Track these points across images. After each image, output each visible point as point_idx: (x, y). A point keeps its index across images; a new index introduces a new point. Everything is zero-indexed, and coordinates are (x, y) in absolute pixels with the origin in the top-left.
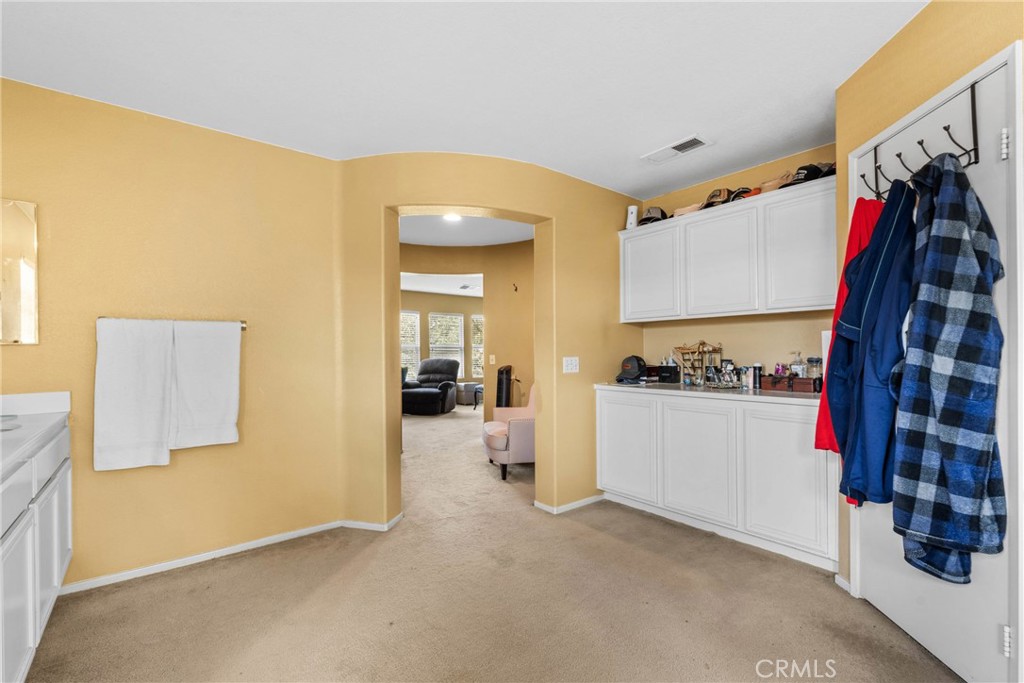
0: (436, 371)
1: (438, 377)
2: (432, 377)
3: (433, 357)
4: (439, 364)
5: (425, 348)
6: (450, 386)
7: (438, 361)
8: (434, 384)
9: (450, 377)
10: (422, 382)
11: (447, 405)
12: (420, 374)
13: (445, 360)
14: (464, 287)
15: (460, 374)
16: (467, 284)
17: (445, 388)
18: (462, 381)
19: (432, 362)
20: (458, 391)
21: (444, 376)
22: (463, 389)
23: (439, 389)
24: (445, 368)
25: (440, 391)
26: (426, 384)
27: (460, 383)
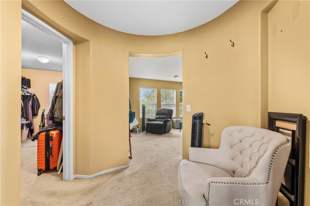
0: (162, 114)
1: (163, 116)
2: (161, 116)
3: (162, 107)
4: (164, 111)
5: (159, 104)
6: (168, 121)
7: (164, 109)
8: (162, 120)
9: (169, 116)
10: (157, 118)
11: (167, 130)
12: (156, 115)
13: (167, 109)
14: (176, 76)
15: (174, 115)
16: (177, 75)
17: (166, 122)
18: (174, 118)
19: (162, 109)
20: (173, 123)
21: (166, 116)
22: (175, 122)
23: (163, 122)
24: (167, 112)
25: (163, 123)
26: (158, 120)
27: (174, 119)
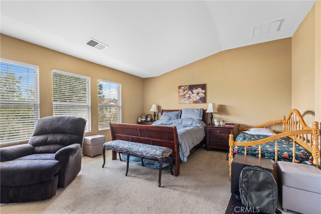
0: (55, 131)
1: (59, 137)
2: (50, 138)
4: (60, 123)
7: (59, 119)
8: (52, 148)
9: (74, 137)
10: (37, 144)
12: (35, 135)
13: (69, 118)
15: (88, 128)
17: (64, 157)
18: (89, 134)
20: (85, 145)
21: (66, 137)
22: (90, 143)
23: (56, 158)
24: (69, 127)
25: (57, 161)
26: (41, 148)
27: (86, 138)
